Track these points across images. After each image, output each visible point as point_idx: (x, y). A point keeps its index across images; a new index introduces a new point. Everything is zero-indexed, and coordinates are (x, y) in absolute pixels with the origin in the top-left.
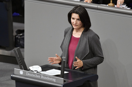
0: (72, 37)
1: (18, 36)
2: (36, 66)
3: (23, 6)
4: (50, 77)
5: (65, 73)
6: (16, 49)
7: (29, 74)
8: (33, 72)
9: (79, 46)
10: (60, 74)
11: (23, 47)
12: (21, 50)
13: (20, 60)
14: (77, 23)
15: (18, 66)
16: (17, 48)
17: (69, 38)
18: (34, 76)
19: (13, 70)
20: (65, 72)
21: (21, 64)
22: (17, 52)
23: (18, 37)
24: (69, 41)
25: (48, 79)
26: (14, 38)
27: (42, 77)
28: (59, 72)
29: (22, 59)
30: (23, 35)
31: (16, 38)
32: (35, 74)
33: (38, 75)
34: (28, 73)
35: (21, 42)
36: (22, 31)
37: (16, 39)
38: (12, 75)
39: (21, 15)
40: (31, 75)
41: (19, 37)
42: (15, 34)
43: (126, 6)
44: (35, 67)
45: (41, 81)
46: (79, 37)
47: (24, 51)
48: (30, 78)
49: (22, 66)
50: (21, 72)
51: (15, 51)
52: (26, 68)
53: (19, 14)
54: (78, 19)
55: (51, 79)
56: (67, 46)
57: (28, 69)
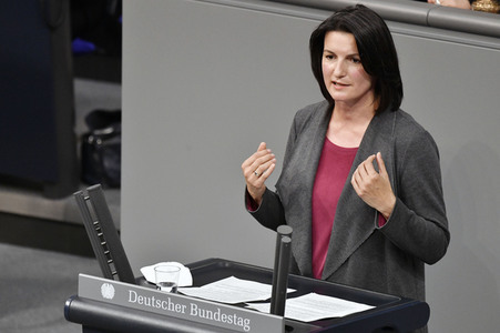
0: (327, 144)
1: (96, 137)
4: (226, 309)
6: (85, 192)
7: (138, 299)
8: (158, 291)
11: (114, 182)
12: (108, 195)
13: (102, 239)
14: (347, 73)
15: (95, 264)
16: (91, 188)
18: (160, 305)
19: (74, 283)
21: (108, 256)
22: (88, 202)
23: (95, 141)
25: (220, 318)
26: (79, 145)
27: (195, 312)
29: (111, 233)
30: (117, 133)
31: (86, 146)
32: (164, 297)
33: (175, 300)
34: (135, 297)
35: (107, 163)
36: (114, 118)
37: (88, 149)
38: (68, 303)
40: (149, 303)
41: (99, 142)
42: (81, 128)
44: (166, 269)
46: (356, 143)
47: (118, 201)
49: (112, 266)
50: (108, 290)
51: (81, 200)
52: (126, 274)
54: (349, 58)
55: (230, 320)
57: (136, 276)
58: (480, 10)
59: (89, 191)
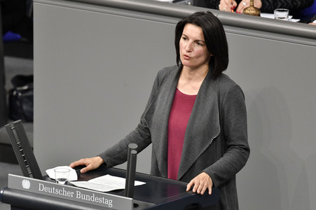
0: (178, 92)
1: (18, 91)
2: (63, 167)
3: (30, 15)
4: (98, 195)
5: (135, 185)
6: (12, 124)
7: (44, 189)
8: (56, 184)
9: (194, 117)
10: (124, 188)
11: (29, 119)
12: (26, 126)
13: (22, 152)
14: (193, 50)
15: (18, 168)
16: (15, 122)
17: (169, 96)
18: (58, 192)
19: (6, 179)
20: (137, 183)
21: (26, 163)
22: (14, 131)
23: (17, 94)
24: (169, 103)
25: (95, 200)
26: (8, 96)
27: (79, 196)
28: (120, 183)
29: (28, 149)
30: (31, 89)
31: (11, 97)
32: (60, 187)
33: (67, 189)
34: (42, 187)
35: (25, 107)
36: (29, 80)
37: (13, 99)
38: (2, 192)
39: (24, 39)
40: (51, 191)
41: (20, 94)
42: (9, 86)
43: (290, 14)
44: (61, 170)
45: (77, 204)
47: (32, 130)
48: (47, 199)
49: (29, 169)
50: (26, 183)
51: (9, 130)
52: (37, 174)
53: (19, 36)
55: (100, 200)
56: (165, 117)
57: (43, 175)
58: (248, 14)
59: (15, 124)
